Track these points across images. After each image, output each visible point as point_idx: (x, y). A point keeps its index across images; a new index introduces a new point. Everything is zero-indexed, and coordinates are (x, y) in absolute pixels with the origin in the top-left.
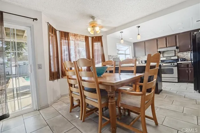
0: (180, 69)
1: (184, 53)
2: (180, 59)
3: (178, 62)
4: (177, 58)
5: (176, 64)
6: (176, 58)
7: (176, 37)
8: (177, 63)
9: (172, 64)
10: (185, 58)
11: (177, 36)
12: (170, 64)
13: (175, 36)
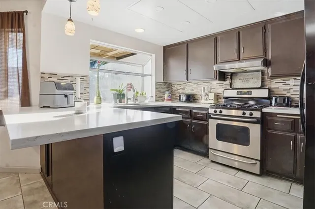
0: (269, 131)
1: (287, 82)
2: (274, 98)
3: (265, 110)
4: (266, 96)
5: (257, 114)
6: (264, 93)
7: (265, 29)
8: (263, 114)
9: (248, 113)
10: (288, 98)
11: (269, 26)
12: (240, 113)
13: (264, 26)
